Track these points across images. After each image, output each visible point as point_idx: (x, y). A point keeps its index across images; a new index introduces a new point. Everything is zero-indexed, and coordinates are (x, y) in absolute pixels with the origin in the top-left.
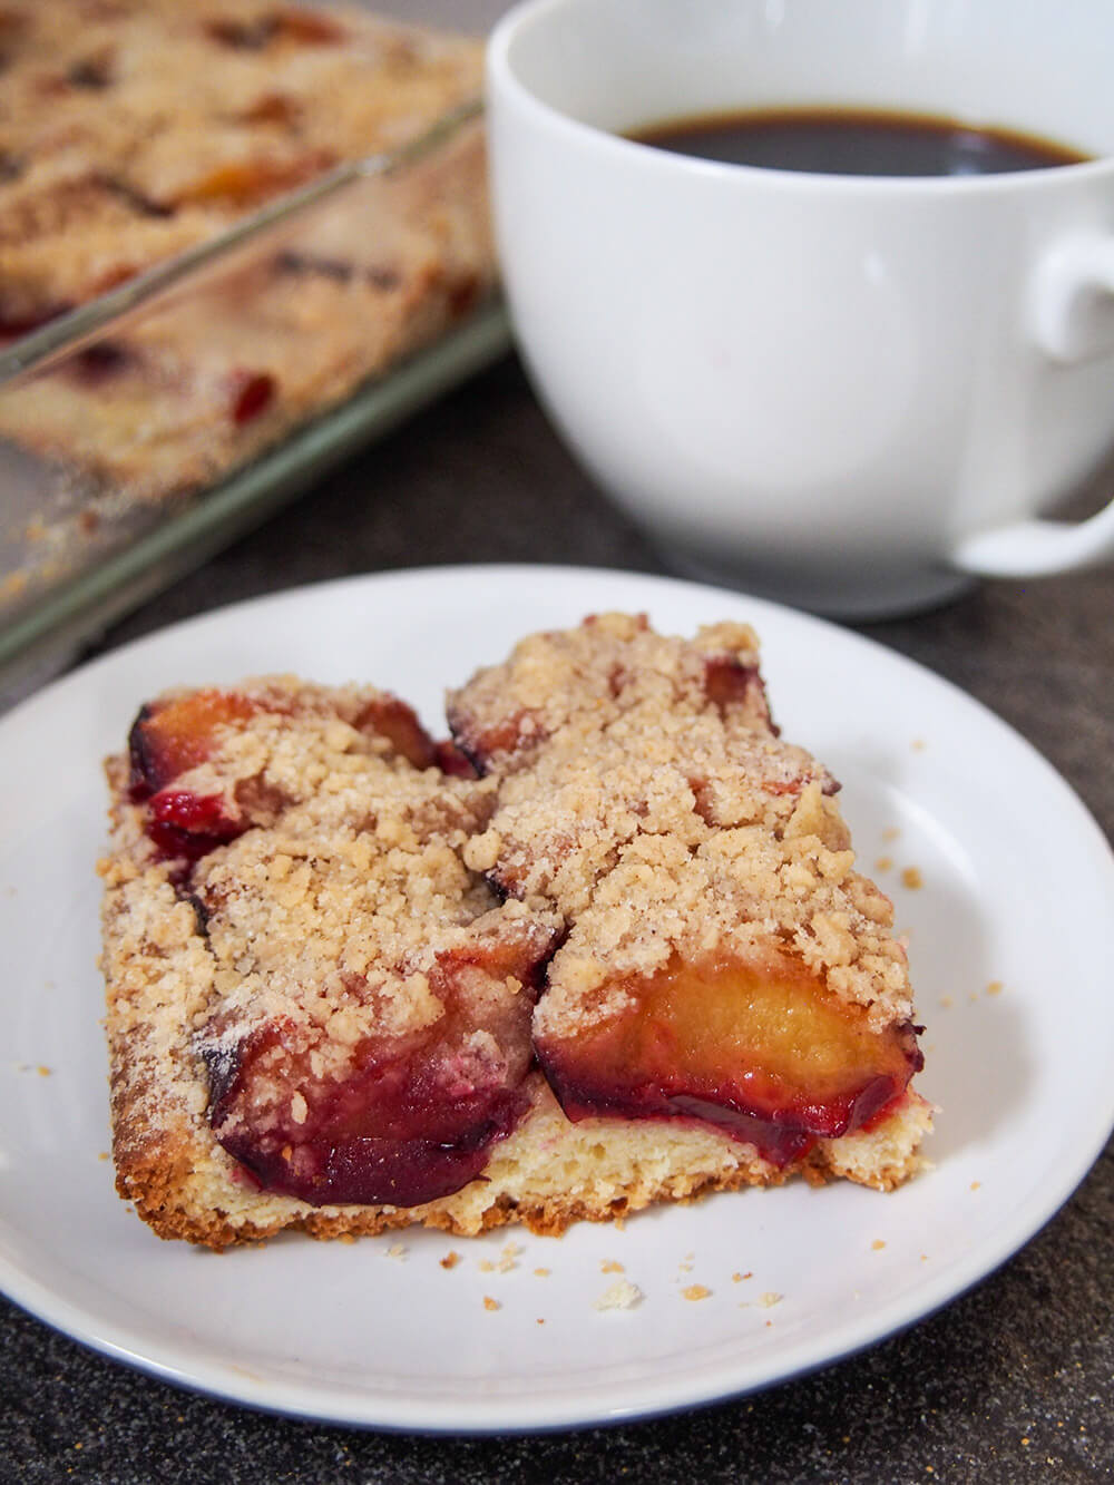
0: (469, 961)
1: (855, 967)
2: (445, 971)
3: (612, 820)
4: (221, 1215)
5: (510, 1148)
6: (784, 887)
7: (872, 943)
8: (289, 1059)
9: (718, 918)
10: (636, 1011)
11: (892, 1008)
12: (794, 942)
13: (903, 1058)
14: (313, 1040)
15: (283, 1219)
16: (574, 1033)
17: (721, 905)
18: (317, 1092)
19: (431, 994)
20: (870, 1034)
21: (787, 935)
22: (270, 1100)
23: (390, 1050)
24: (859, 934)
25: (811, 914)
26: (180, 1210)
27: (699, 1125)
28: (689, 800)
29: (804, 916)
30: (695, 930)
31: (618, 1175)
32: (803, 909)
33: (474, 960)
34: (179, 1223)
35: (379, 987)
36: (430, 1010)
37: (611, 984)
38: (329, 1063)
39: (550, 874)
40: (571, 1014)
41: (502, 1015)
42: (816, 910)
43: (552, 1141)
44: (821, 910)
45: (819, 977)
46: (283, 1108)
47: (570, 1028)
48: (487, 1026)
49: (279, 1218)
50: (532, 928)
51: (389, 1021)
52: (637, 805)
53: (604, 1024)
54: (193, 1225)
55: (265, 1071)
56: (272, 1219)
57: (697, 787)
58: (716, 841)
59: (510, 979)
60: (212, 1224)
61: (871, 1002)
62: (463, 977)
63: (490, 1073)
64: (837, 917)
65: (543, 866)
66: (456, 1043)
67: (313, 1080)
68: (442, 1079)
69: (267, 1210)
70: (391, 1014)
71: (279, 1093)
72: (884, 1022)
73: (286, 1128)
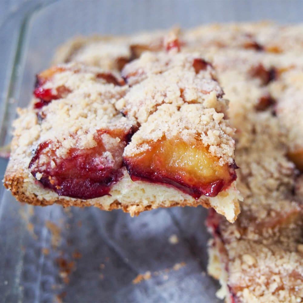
0: (105, 132)
1: (218, 146)
2: (98, 134)
3: (156, 97)
4: (36, 196)
5: (117, 186)
6: (200, 121)
7: (224, 140)
8: (50, 151)
9: (178, 127)
10: (150, 150)
11: (227, 160)
12: (201, 136)
13: (229, 174)
14: (58, 146)
15: (53, 198)
16: (133, 155)
17: (181, 124)
18: (58, 161)
19: (93, 139)
20: (219, 166)
21: (199, 134)
22: (44, 162)
23: (79, 153)
24: (221, 137)
25: (207, 130)
26: (23, 193)
27: (172, 187)
28: (179, 93)
29: (205, 130)
30: (171, 130)
31: (150, 198)
32: (205, 128)
33: (107, 132)
34: (23, 197)
35: (79, 136)
36: (92, 143)
37: (145, 143)
38: (61, 153)
39: (137, 111)
40: (133, 150)
41: (114, 148)
42: (209, 129)
43: (129, 186)
44: (210, 129)
45: (206, 147)
46: (48, 164)
47: (132, 154)
48: (109, 150)
49: (52, 198)
50: (126, 125)
51: (79, 144)
52: (164, 94)
53: (141, 153)
54: (27, 198)
55: (44, 154)
56: (50, 198)
57: (182, 91)
58: (185, 107)
59: (117, 138)
60: (33, 198)
61: (221, 157)
62: (103, 136)
63: (109, 164)
64: (215, 131)
65: (135, 109)
66: (101, 154)
67: (57, 158)
68: (95, 164)
69: (48, 195)
70: (80, 143)
71: (47, 160)
72: (223, 163)
73: (48, 170)
